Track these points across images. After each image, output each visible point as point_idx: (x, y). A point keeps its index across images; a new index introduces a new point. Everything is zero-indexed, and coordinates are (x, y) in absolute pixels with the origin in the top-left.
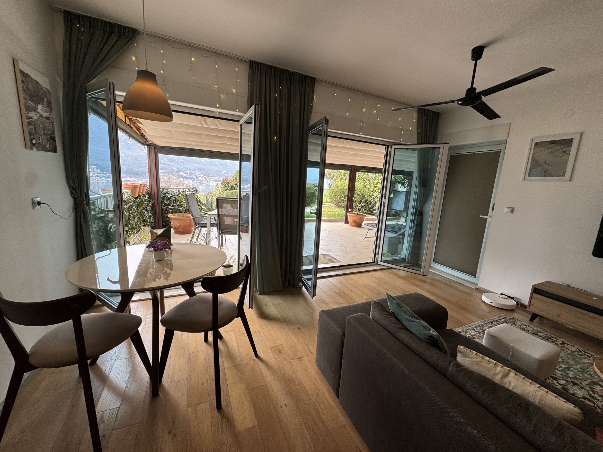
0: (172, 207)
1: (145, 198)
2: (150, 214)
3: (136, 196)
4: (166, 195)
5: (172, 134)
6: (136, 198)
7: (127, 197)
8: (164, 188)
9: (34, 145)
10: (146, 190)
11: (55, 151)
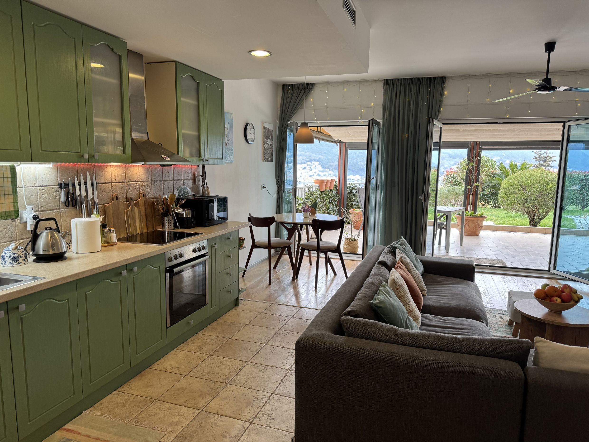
0: (356, 203)
1: (332, 193)
2: (335, 209)
3: (323, 190)
4: (352, 190)
5: (349, 134)
6: (322, 192)
7: (315, 190)
8: (351, 184)
9: (265, 159)
10: (335, 185)
11: (272, 161)
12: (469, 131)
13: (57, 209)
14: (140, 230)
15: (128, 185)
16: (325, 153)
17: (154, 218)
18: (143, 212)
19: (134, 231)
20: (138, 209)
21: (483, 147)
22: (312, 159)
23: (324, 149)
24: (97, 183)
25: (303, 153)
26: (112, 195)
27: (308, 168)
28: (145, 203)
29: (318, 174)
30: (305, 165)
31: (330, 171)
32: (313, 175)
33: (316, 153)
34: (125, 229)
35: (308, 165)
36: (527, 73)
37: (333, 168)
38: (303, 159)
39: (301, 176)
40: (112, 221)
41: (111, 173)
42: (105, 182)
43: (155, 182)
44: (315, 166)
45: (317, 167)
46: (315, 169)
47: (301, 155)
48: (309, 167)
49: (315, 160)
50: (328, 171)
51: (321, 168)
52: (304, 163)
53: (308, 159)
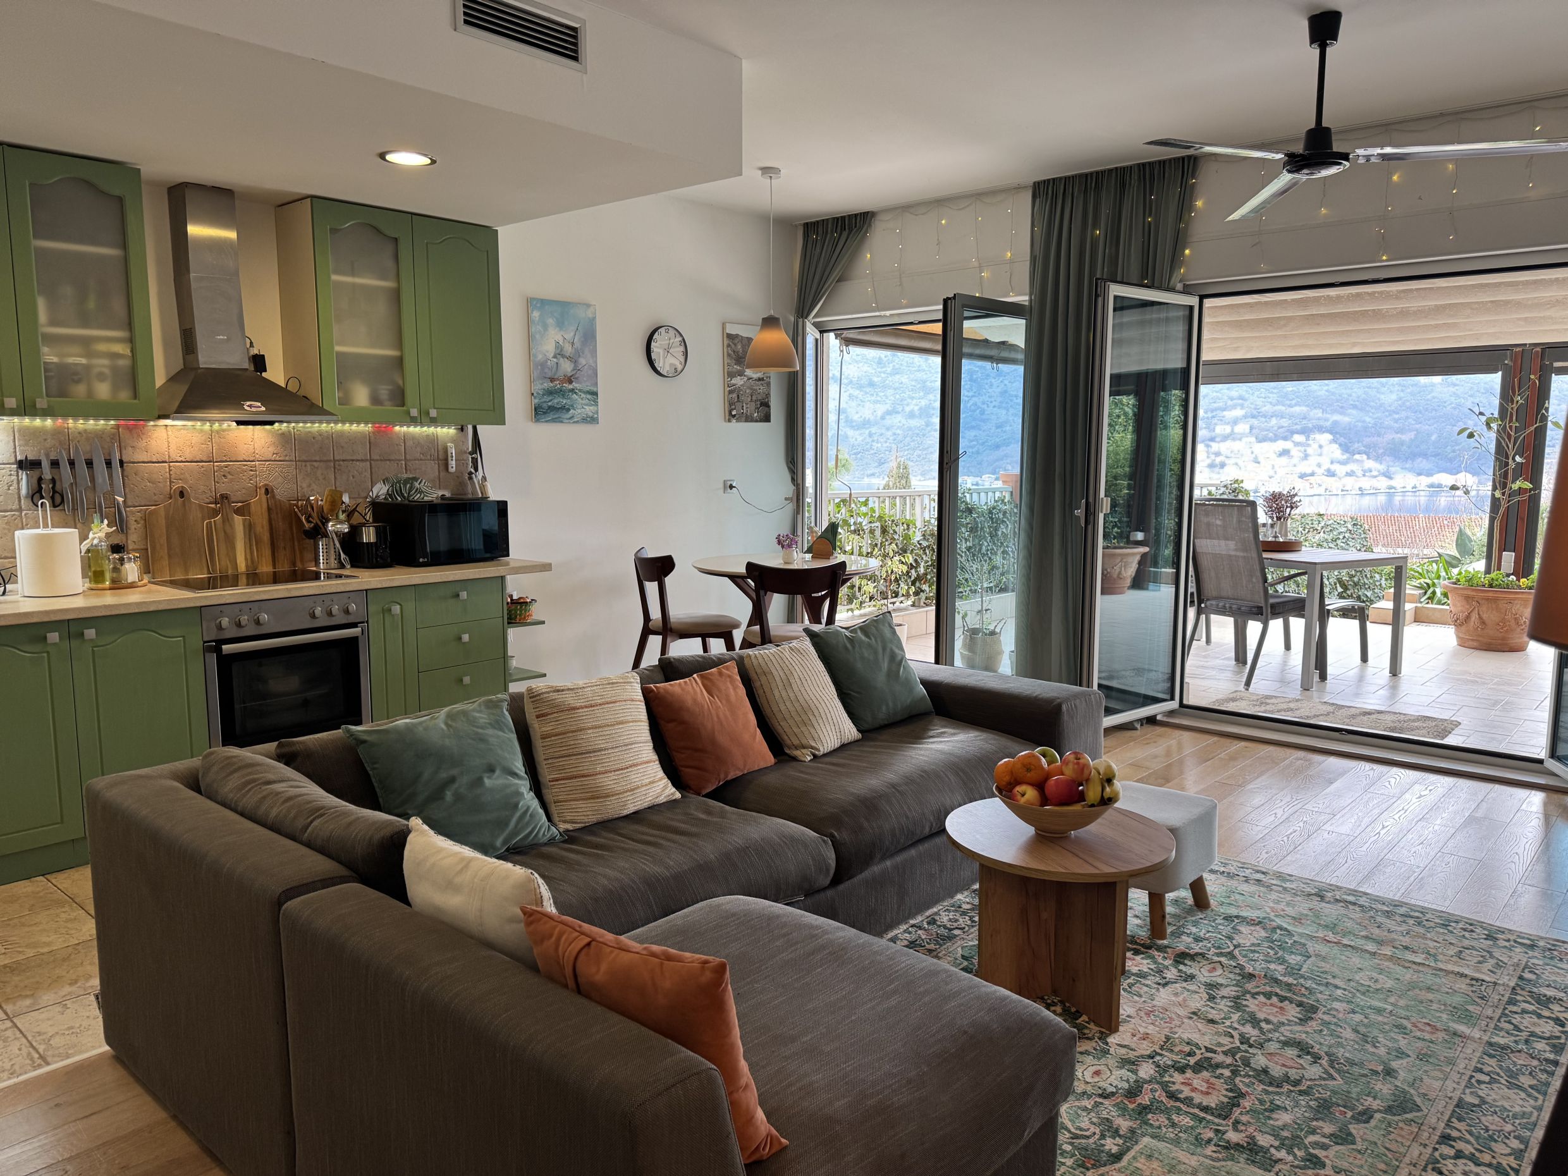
9: (734, 416)
11: (767, 418)
12: (1415, 313)
13: (11, 510)
14: (247, 566)
15: (220, 467)
16: (1355, 407)
17: (296, 543)
18: (263, 527)
19: (229, 566)
20: (244, 521)
21: (1557, 364)
22: (1310, 425)
23: (1351, 395)
24: (121, 462)
25: (1284, 408)
26: (171, 488)
27: (1296, 452)
28: (269, 509)
29: (1328, 470)
30: (1287, 445)
31: (1370, 461)
32: (1312, 474)
33: (1324, 407)
34: (204, 560)
35: (1297, 444)
36: (1442, 115)
37: (1381, 451)
38: (1279, 428)
40: (163, 540)
41: (169, 442)
42: (149, 460)
43: (308, 464)
44: (1321, 447)
45: (1325, 449)
46: (1320, 455)
47: (1277, 416)
48: (1300, 451)
49: (1321, 429)
50: (1362, 461)
51: (1336, 452)
52: (1285, 439)
53: (1298, 427)
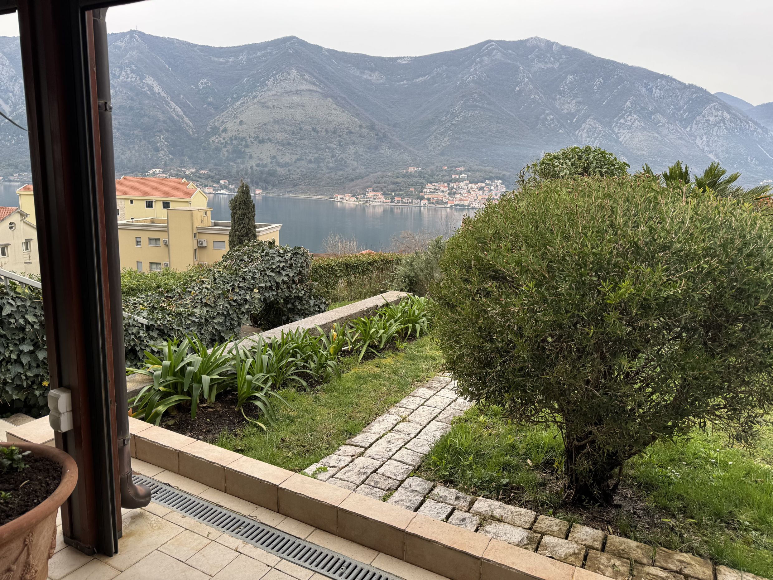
16: (512, 168)
22: (493, 176)
30: (484, 185)
35: (487, 185)
38: (480, 177)
39: (475, 200)
46: (497, 190)
47: (479, 171)
49: (498, 178)
52: (482, 182)
53: (488, 177)
